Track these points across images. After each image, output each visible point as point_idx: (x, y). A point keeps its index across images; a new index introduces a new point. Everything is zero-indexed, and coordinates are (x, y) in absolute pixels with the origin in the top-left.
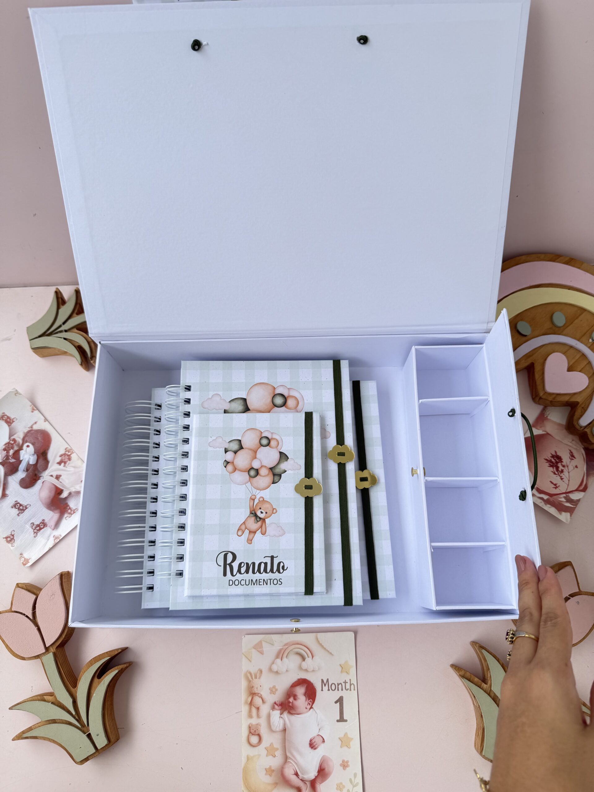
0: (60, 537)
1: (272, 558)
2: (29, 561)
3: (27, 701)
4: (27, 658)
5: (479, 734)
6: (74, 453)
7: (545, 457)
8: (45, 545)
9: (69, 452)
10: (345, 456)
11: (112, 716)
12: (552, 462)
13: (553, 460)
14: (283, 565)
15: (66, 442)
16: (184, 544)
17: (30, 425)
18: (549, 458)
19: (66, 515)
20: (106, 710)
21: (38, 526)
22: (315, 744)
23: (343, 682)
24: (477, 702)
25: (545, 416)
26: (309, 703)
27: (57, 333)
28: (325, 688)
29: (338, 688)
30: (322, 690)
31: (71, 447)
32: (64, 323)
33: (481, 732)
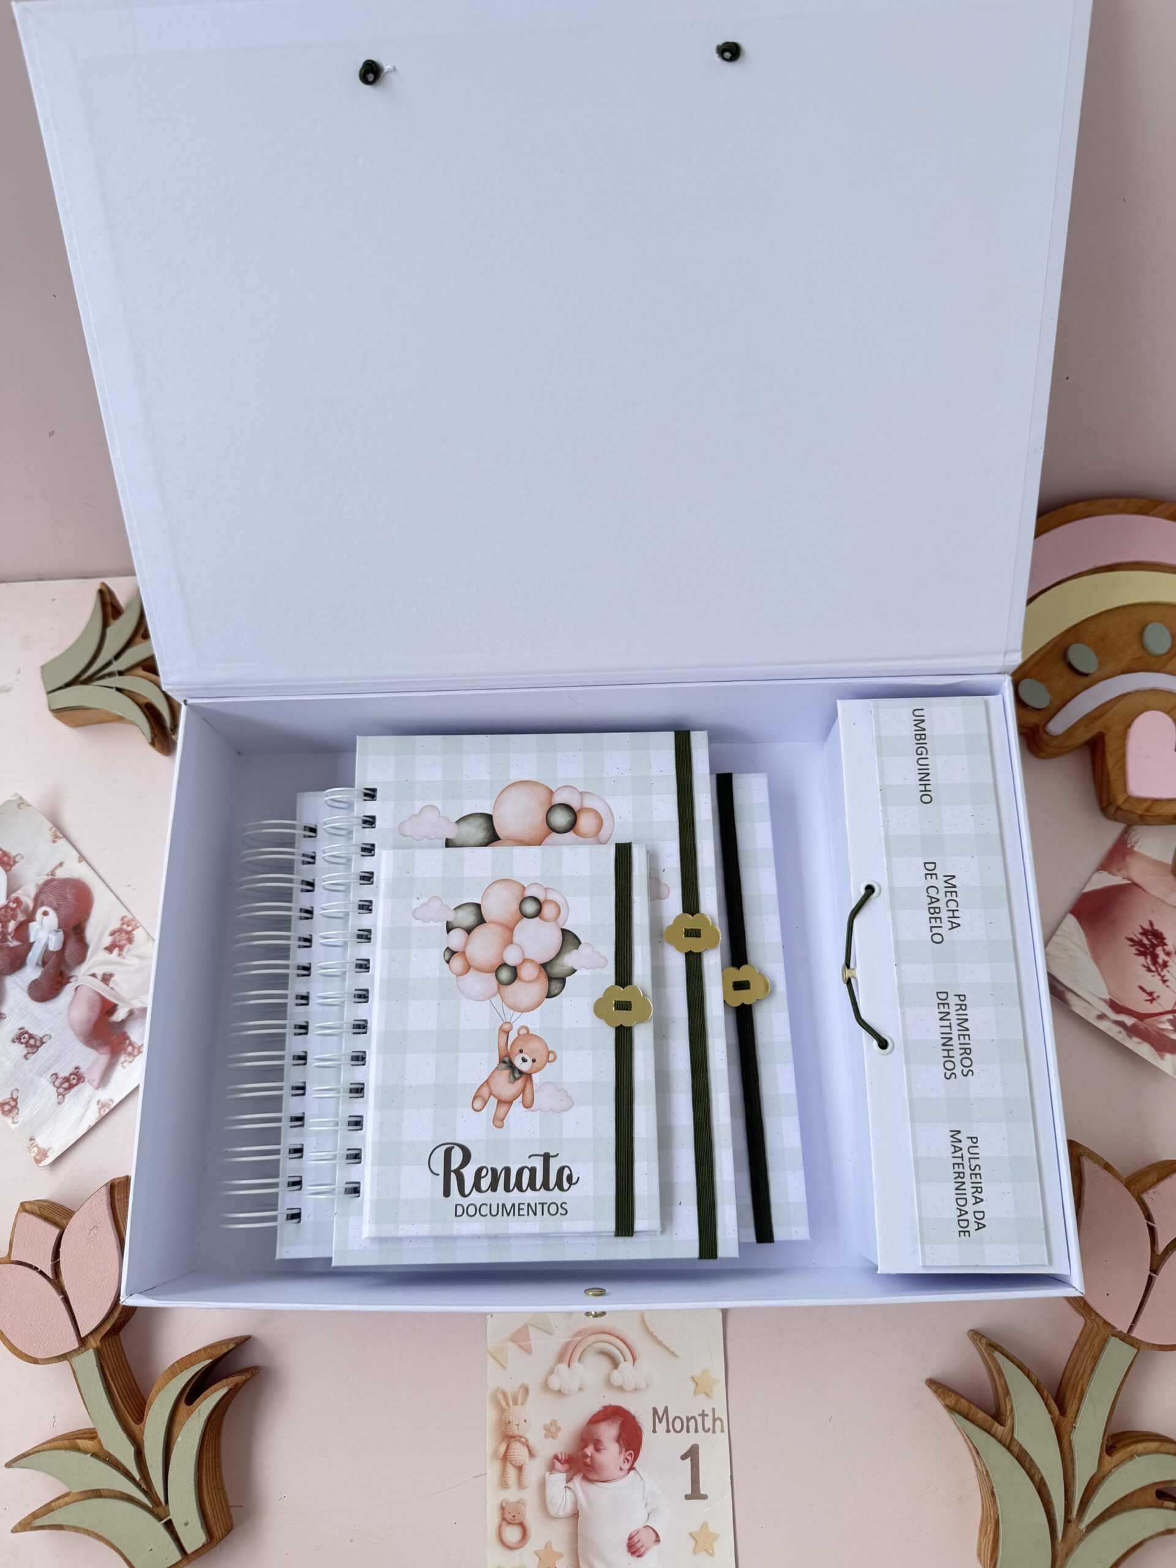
0: (110, 1103)
1: (547, 1157)
2: (48, 1154)
3: (42, 1451)
4: (42, 1359)
5: (987, 1530)
6: (138, 927)
7: (1129, 934)
8: (81, 1120)
9: (128, 926)
10: (700, 937)
11: (217, 1482)
12: (1143, 945)
13: (1146, 941)
14: (569, 1173)
15: (122, 903)
16: (362, 1126)
17: (49, 869)
18: (1135, 935)
19: (123, 1058)
20: (204, 1471)
21: (67, 1079)
22: (638, 1545)
23: (699, 1415)
24: (984, 1464)
25: (1129, 846)
26: (627, 1459)
27: (103, 677)
28: (661, 1427)
29: (688, 1426)
30: (654, 1431)
31: (132, 915)
32: (117, 657)
33: (991, 1528)
